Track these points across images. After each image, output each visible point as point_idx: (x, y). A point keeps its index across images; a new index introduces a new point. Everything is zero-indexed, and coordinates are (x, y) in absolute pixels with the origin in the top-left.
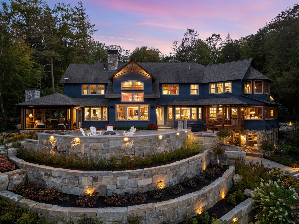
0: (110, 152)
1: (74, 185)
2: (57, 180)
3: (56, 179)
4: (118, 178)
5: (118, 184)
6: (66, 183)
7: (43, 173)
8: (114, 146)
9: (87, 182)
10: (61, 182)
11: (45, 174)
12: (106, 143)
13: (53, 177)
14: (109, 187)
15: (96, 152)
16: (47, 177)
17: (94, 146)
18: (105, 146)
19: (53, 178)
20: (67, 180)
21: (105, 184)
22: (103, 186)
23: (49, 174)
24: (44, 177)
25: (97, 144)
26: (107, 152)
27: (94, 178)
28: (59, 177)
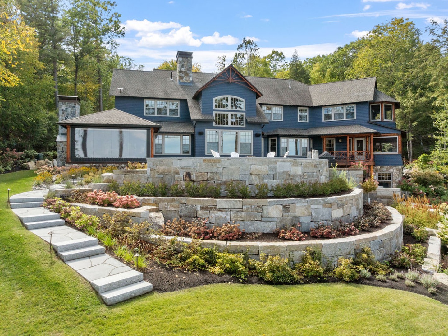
0: (277, 178)
1: (256, 219)
2: (227, 215)
3: (224, 212)
4: (312, 207)
5: (313, 214)
6: (241, 217)
7: (198, 207)
8: (282, 170)
9: (275, 212)
10: (235, 217)
11: (202, 208)
12: (272, 165)
13: (219, 210)
14: (303, 219)
15: (259, 178)
16: (206, 211)
17: (256, 169)
18: (272, 169)
19: (219, 212)
20: (243, 213)
21: (298, 214)
22: (296, 217)
23: (211, 207)
24: (200, 212)
25: (260, 167)
26: (274, 178)
27: (284, 207)
28: (230, 210)
